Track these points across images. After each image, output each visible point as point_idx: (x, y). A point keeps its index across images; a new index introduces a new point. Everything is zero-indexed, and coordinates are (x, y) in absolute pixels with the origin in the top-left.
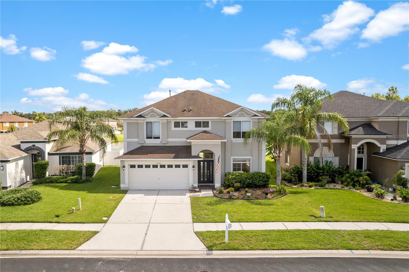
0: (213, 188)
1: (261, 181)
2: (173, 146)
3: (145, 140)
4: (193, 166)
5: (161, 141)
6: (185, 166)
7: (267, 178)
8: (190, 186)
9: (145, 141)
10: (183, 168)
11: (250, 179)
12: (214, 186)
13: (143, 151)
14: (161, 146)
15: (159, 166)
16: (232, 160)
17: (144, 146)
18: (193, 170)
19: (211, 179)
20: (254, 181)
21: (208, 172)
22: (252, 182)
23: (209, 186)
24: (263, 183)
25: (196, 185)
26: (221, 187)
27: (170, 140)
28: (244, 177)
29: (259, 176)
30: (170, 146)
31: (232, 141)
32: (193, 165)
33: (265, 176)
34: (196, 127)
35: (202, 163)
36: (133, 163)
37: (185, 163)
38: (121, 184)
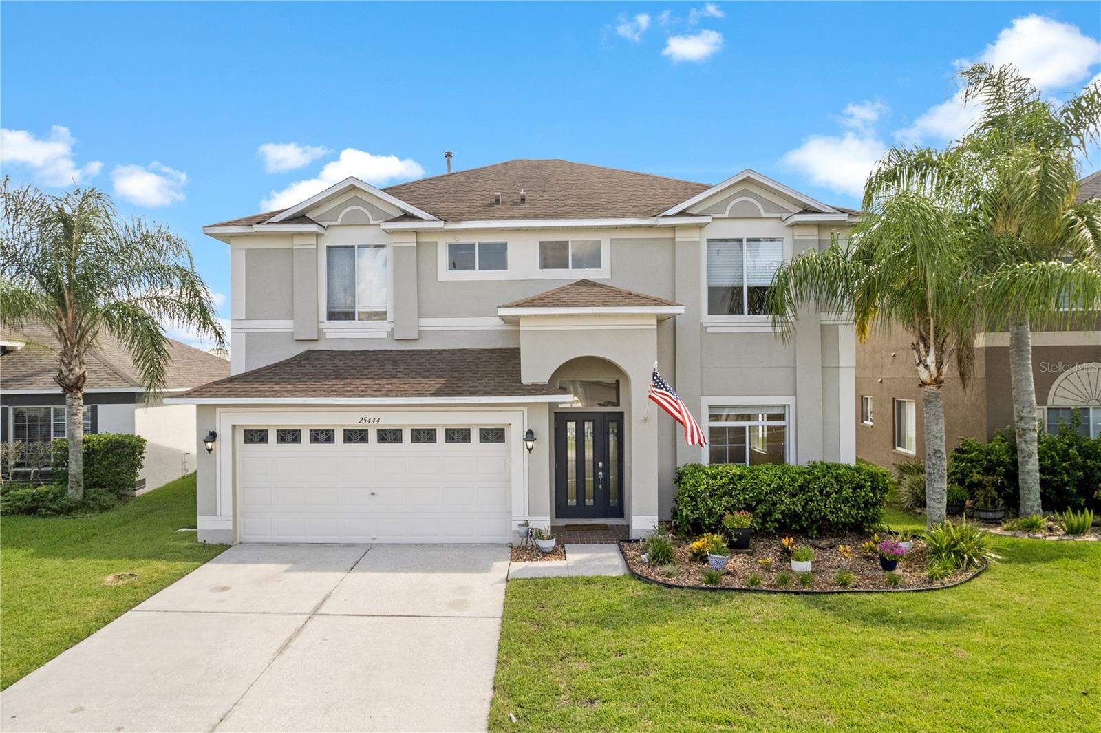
0: (622, 538)
1: (845, 501)
2: (443, 351)
3: (321, 326)
4: (530, 433)
5: (392, 329)
6: (494, 435)
7: (873, 489)
8: (515, 527)
9: (320, 331)
10: (481, 441)
11: (794, 495)
12: (626, 529)
13: (308, 368)
14: (391, 351)
15: (372, 436)
16: (705, 413)
17: (317, 351)
18: (530, 450)
19: (613, 501)
20: (812, 501)
21: (600, 464)
22: (803, 507)
23: (604, 527)
24: (857, 514)
25: (543, 522)
26: (660, 532)
27: (428, 323)
28: (769, 485)
29: (837, 481)
30: (430, 353)
31: (702, 328)
32: (526, 430)
33: (866, 481)
34: (544, 265)
35: (571, 425)
36: (255, 420)
37: (492, 419)
38: (199, 518)
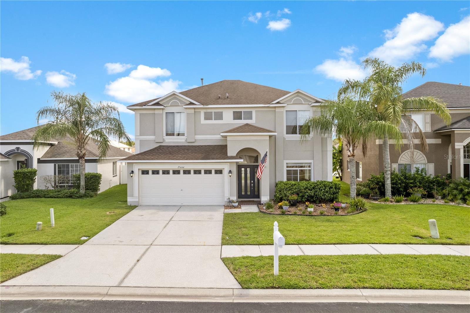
0: (259, 203)
1: (327, 192)
2: (203, 146)
3: (164, 138)
4: (230, 171)
5: (187, 139)
6: (219, 172)
7: (336, 188)
8: (226, 200)
9: (163, 139)
10: (215, 174)
11: (311, 190)
12: (260, 201)
13: (161, 151)
14: (186, 146)
15: (182, 172)
16: (285, 166)
17: (162, 146)
18: (230, 176)
19: (256, 193)
20: (317, 192)
21: (252, 181)
22: (314, 194)
23: (253, 201)
24: (331, 196)
25: (234, 198)
26: (270, 201)
27: (198, 137)
28: (303, 187)
29: (324, 186)
30: (198, 146)
31: (284, 139)
32: (229, 170)
33: (333, 186)
34: (234, 119)
35: (243, 169)
36: (145, 167)
37: (218, 167)
38: (128, 197)
